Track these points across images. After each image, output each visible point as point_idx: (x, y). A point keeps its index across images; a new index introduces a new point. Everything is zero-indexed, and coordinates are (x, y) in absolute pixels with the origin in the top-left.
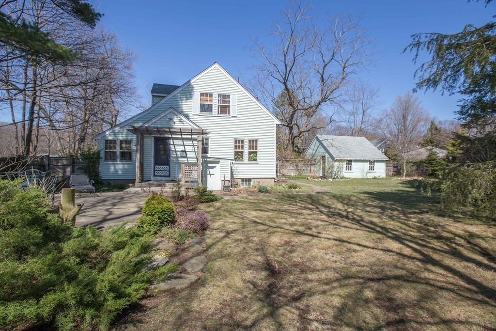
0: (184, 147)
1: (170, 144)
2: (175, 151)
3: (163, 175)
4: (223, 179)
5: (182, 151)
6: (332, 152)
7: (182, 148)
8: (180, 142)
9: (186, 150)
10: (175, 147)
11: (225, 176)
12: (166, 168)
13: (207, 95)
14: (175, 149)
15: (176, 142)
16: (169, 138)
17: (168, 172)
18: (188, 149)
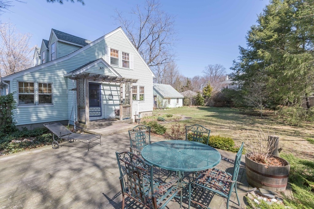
0: (111, 92)
1: (101, 89)
2: (105, 95)
3: (96, 115)
4: (135, 114)
5: (109, 95)
6: (161, 93)
7: (109, 93)
8: (108, 88)
9: (112, 94)
10: (104, 91)
11: (136, 112)
12: (98, 109)
13: (114, 51)
14: (105, 93)
15: (105, 88)
16: (100, 84)
17: (100, 112)
18: (114, 93)
